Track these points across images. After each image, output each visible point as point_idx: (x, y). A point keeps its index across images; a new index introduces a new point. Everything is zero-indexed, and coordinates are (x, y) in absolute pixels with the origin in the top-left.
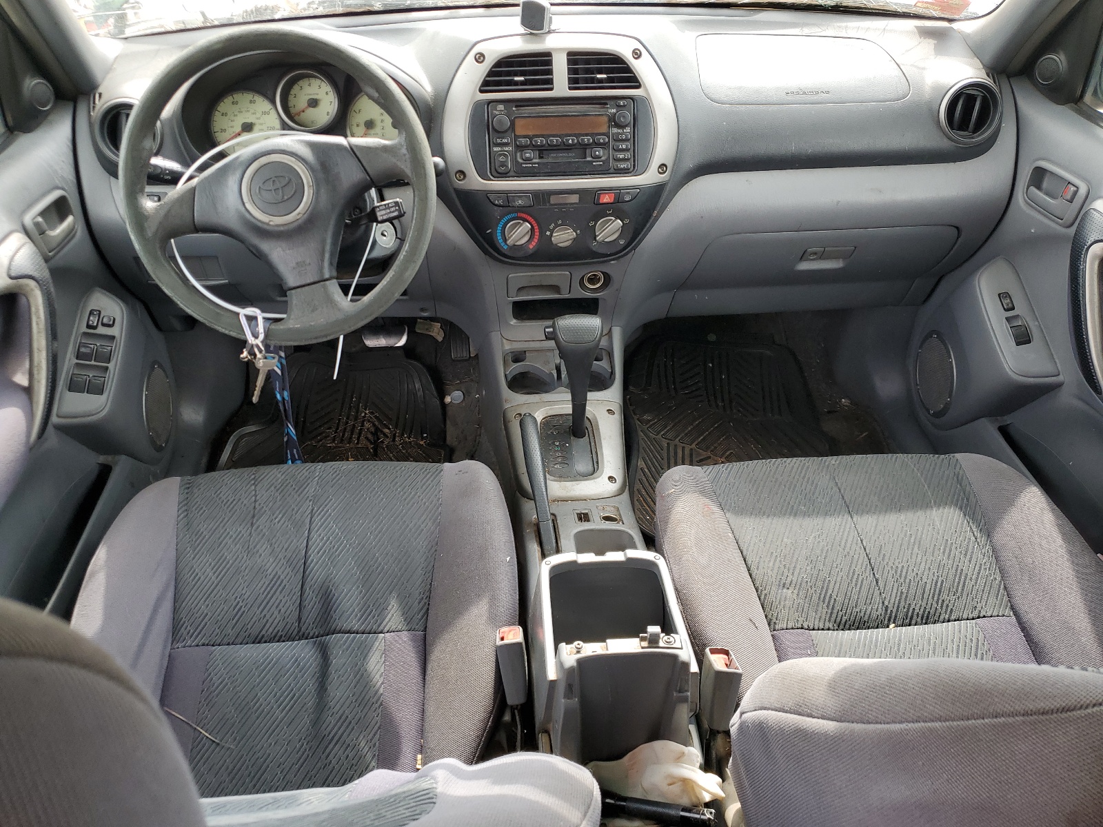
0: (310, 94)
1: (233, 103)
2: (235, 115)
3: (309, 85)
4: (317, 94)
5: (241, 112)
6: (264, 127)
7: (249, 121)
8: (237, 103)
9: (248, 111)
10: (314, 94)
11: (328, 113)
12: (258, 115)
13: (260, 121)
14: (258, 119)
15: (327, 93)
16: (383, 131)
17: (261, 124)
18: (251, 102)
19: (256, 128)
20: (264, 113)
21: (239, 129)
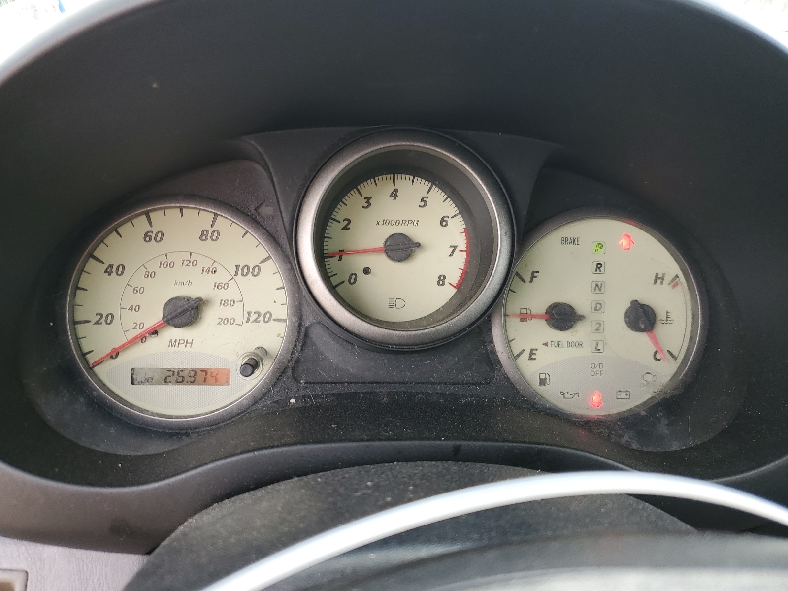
0: (396, 223)
1: (147, 237)
2: (147, 275)
3: (394, 195)
4: (415, 223)
5: (171, 265)
6: (236, 313)
7: (193, 292)
8: (159, 237)
9: (194, 263)
10: (404, 222)
11: (441, 280)
12: (222, 276)
13: (223, 294)
14: (217, 286)
15: (443, 222)
16: (598, 336)
17: (226, 303)
18: (204, 235)
19: (210, 316)
20: (242, 271)
21: (155, 316)
